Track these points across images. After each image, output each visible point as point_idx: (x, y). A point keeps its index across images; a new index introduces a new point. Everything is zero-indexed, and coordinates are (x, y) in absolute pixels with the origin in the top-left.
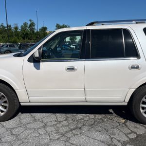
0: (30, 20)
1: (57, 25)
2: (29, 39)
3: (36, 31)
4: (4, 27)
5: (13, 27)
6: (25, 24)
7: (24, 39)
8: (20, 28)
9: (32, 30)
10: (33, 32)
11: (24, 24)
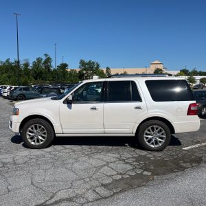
0: (46, 55)
1: (82, 61)
2: (43, 79)
3: (52, 69)
4: (11, 64)
5: (22, 63)
6: (39, 60)
7: (36, 78)
8: (31, 65)
9: (48, 67)
10: (49, 70)
11: (37, 59)
